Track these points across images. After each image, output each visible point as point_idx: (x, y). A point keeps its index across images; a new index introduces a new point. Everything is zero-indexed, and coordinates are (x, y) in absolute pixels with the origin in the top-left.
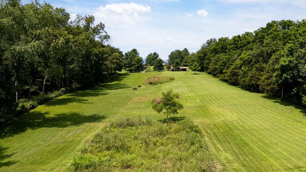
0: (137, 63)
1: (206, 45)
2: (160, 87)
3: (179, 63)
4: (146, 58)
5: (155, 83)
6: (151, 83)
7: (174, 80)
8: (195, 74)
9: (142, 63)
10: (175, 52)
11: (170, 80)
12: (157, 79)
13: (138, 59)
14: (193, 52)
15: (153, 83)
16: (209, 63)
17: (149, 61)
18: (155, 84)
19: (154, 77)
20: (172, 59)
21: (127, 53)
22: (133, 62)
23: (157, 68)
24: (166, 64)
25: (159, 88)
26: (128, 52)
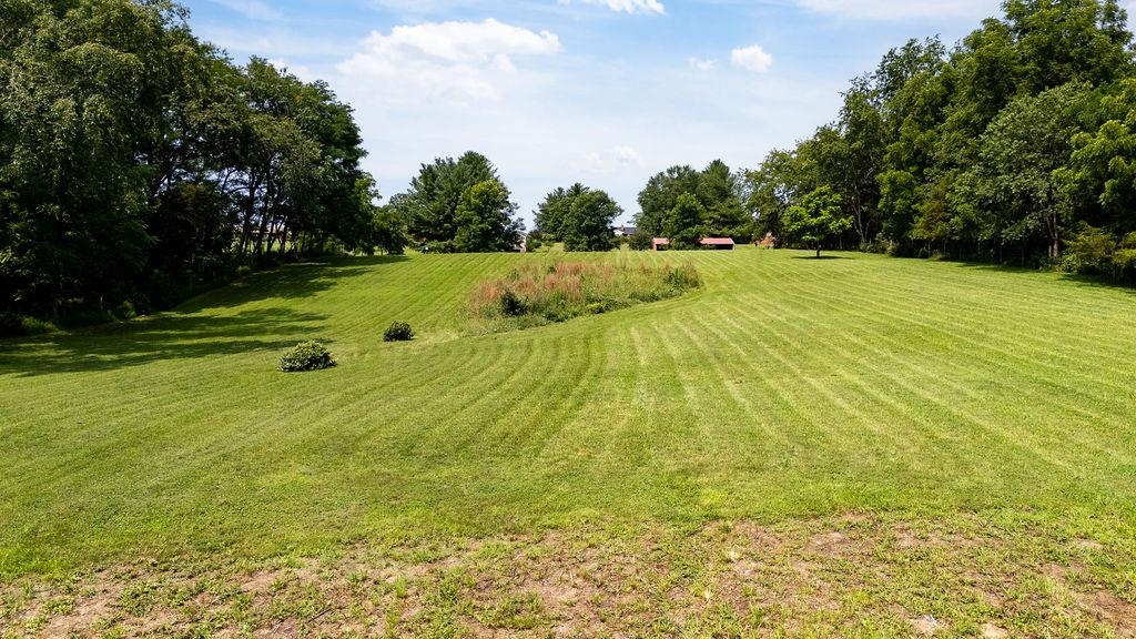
0: (480, 211)
1: (873, 85)
2: (587, 341)
3: (697, 212)
4: (538, 210)
5: (553, 309)
6: (512, 307)
7: (696, 284)
8: (818, 257)
9: (505, 215)
10: (666, 174)
11: (668, 288)
12: (571, 280)
13: (481, 194)
14: (780, 149)
15: (536, 309)
16: (909, 186)
17: (550, 223)
18: (551, 317)
19: (552, 269)
20: (653, 209)
21: (429, 167)
22: (462, 211)
23: (585, 238)
24: (625, 235)
25: (580, 349)
26: (438, 161)
